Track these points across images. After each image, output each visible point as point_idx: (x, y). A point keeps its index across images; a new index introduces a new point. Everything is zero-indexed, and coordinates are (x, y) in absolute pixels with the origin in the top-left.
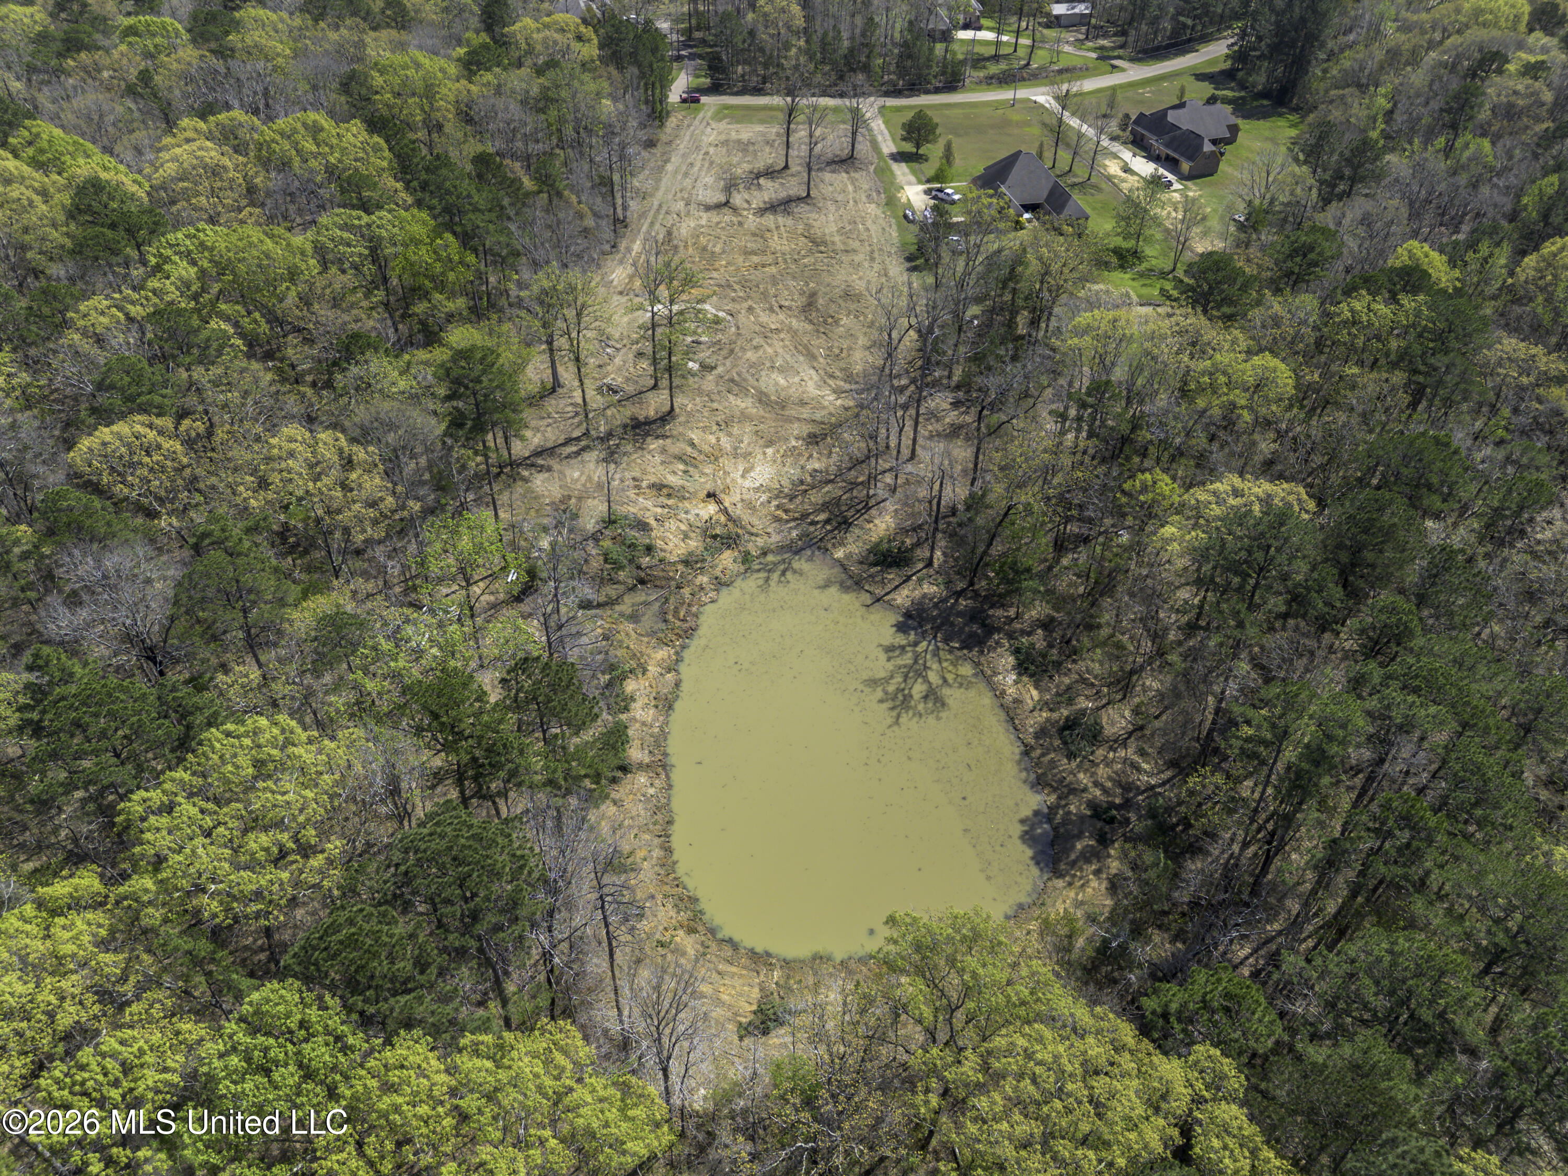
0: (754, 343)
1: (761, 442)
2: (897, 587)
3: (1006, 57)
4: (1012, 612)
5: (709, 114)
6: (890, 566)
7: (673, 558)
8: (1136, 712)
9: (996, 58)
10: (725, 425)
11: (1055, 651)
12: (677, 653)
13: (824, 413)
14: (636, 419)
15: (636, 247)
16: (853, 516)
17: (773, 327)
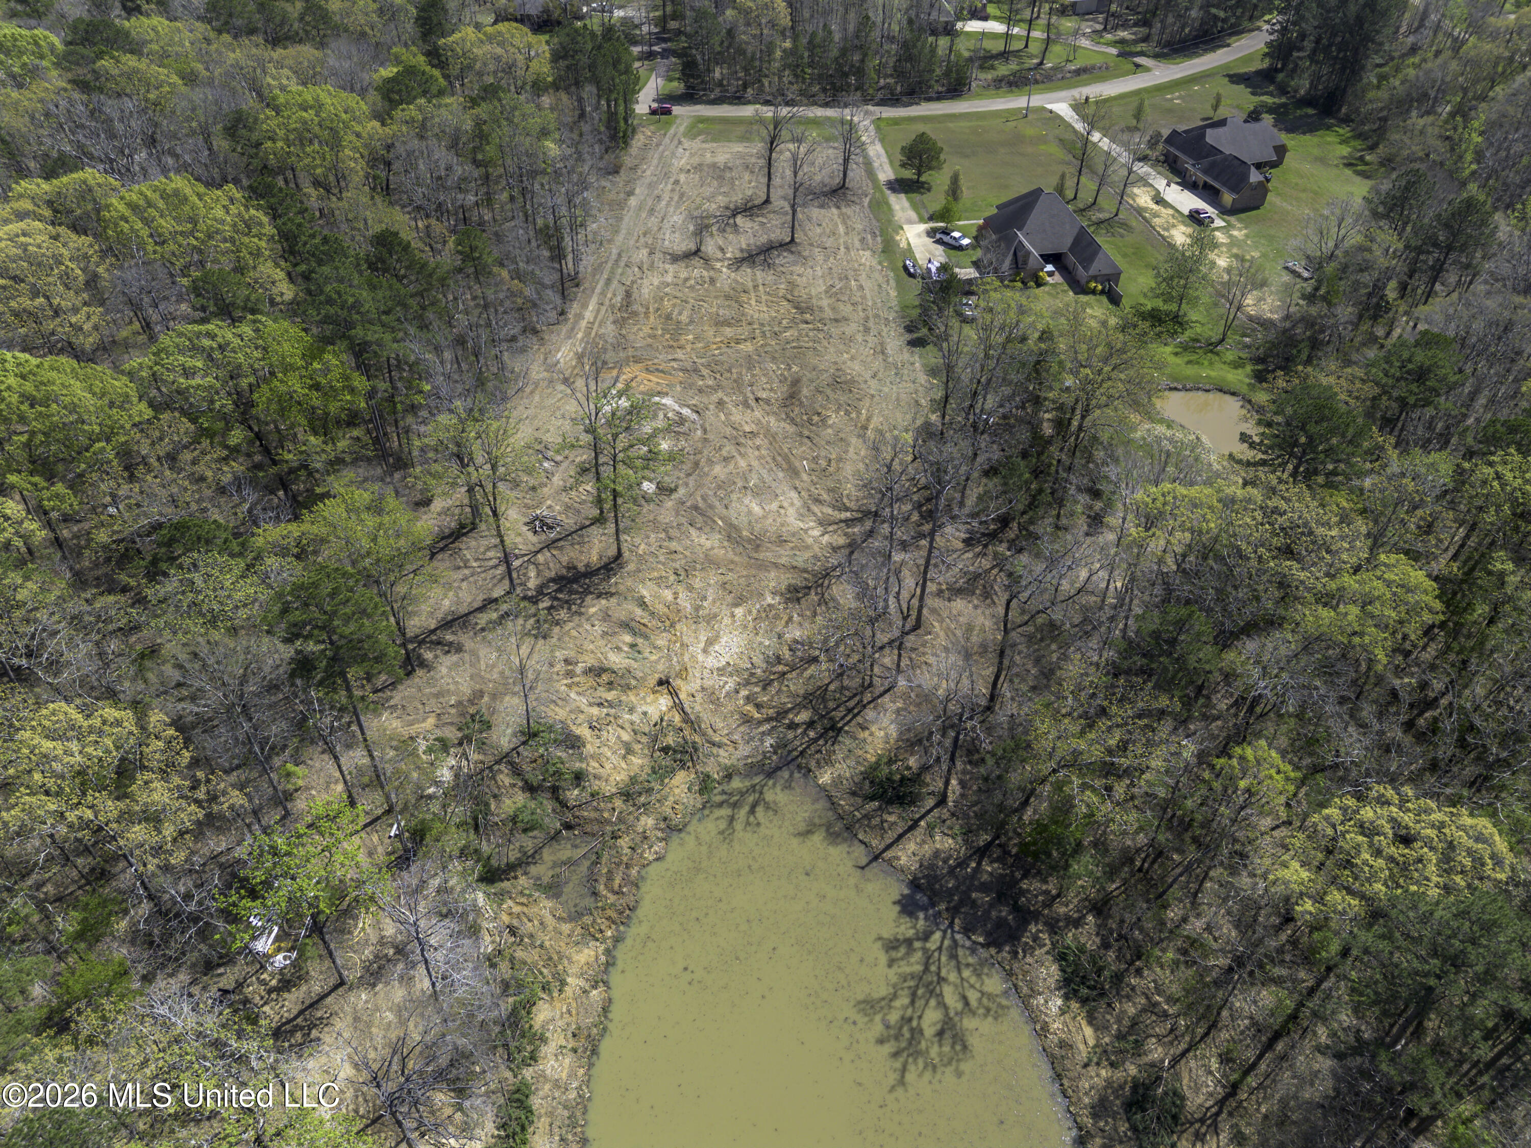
0: (724, 453)
1: (729, 599)
2: (900, 836)
3: (1017, 53)
4: (1052, 887)
5: (682, 129)
6: (890, 802)
7: (609, 789)
8: (1226, 1059)
9: (1004, 55)
10: (683, 574)
11: (1111, 955)
12: (608, 952)
13: (807, 555)
14: (575, 568)
15: (589, 315)
16: (842, 718)
17: (747, 429)
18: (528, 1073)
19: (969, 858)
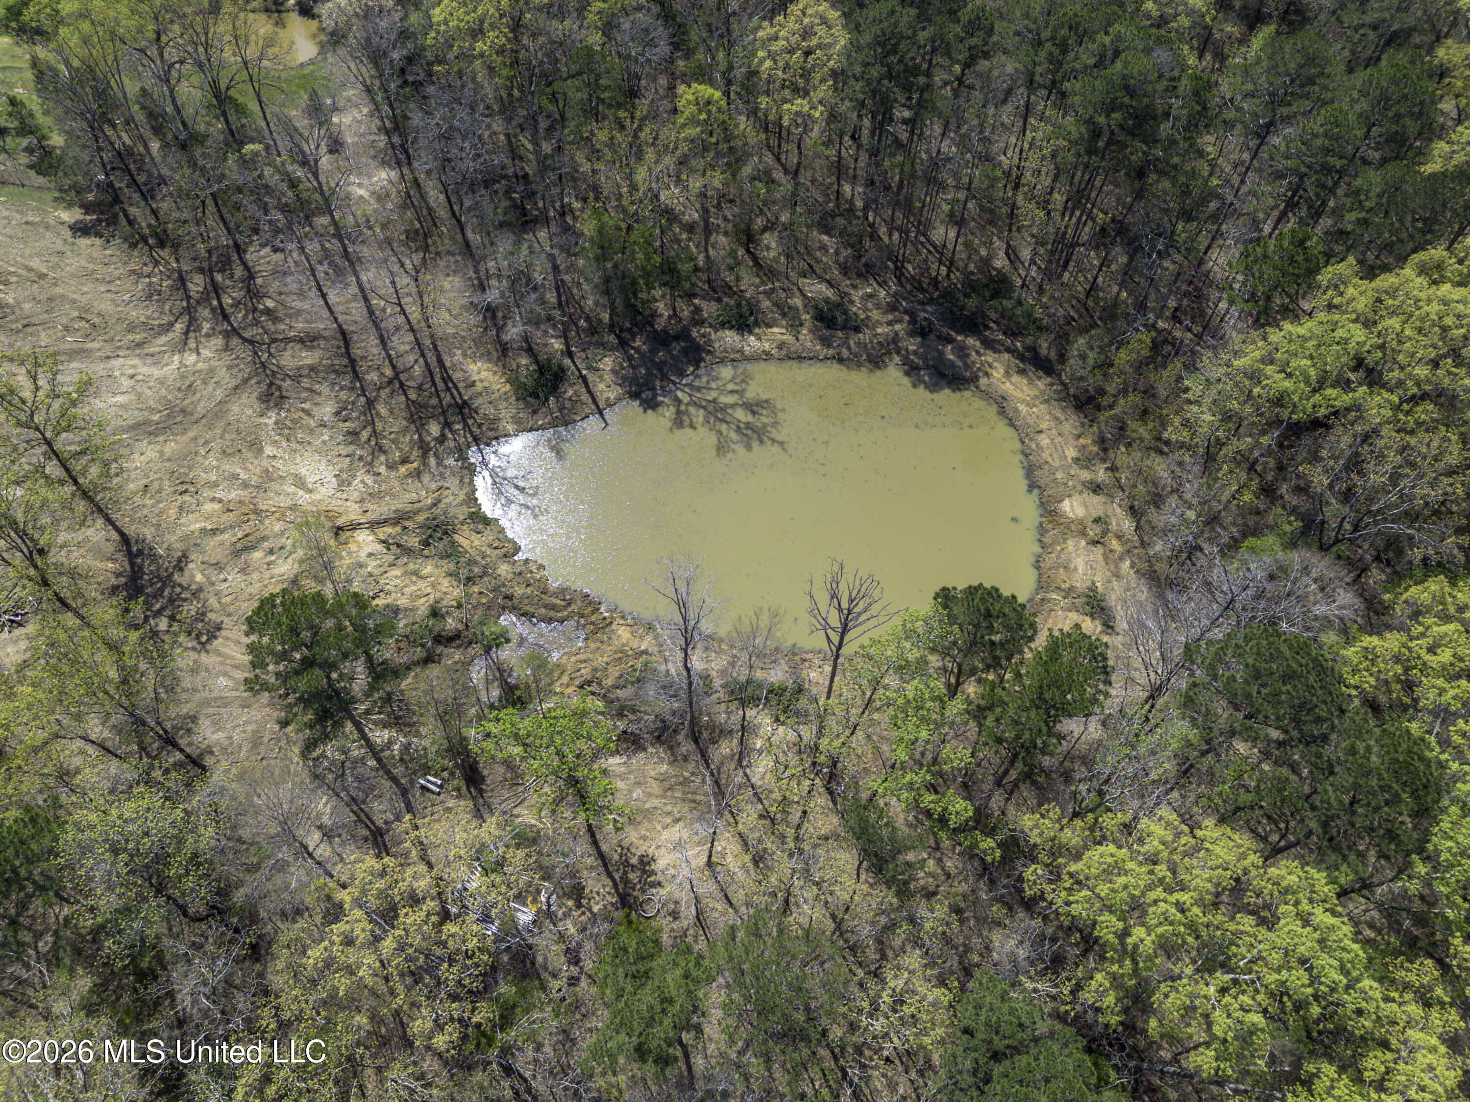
1: (248, 455)
2: (589, 391)
4: (664, 312)
6: (555, 389)
7: (457, 593)
8: (804, 275)
10: (186, 486)
11: (725, 299)
12: (624, 617)
13: (222, 373)
16: (453, 398)
18: (717, 683)
19: (626, 353)
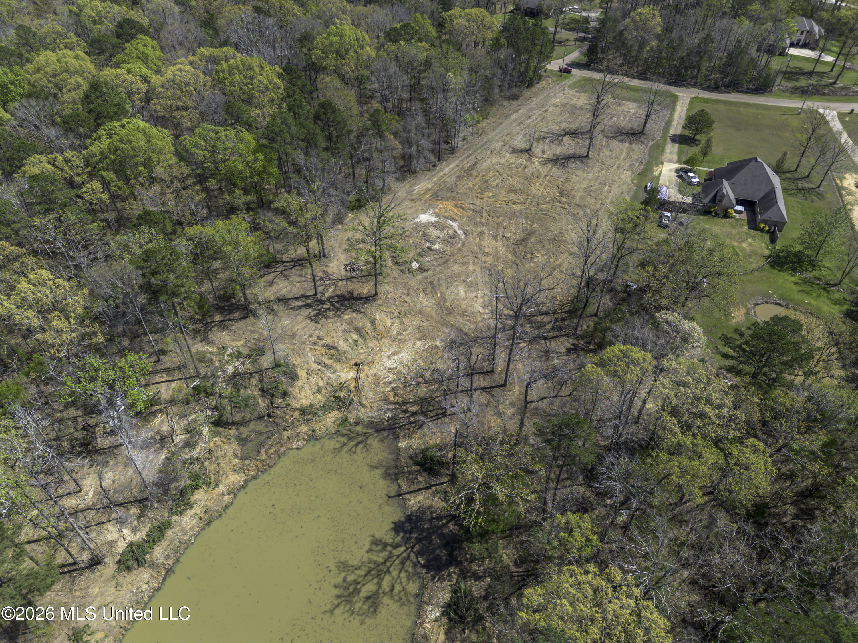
0: (466, 259)
1: (418, 335)
2: (419, 490)
3: (820, 74)
5: (570, 83)
6: (425, 470)
7: (296, 405)
9: (810, 74)
10: (403, 315)
11: (485, 604)
12: (246, 482)
13: (473, 326)
14: (352, 294)
15: (447, 170)
16: (431, 417)
17: (487, 250)
18: (175, 518)
19: (445, 517)
